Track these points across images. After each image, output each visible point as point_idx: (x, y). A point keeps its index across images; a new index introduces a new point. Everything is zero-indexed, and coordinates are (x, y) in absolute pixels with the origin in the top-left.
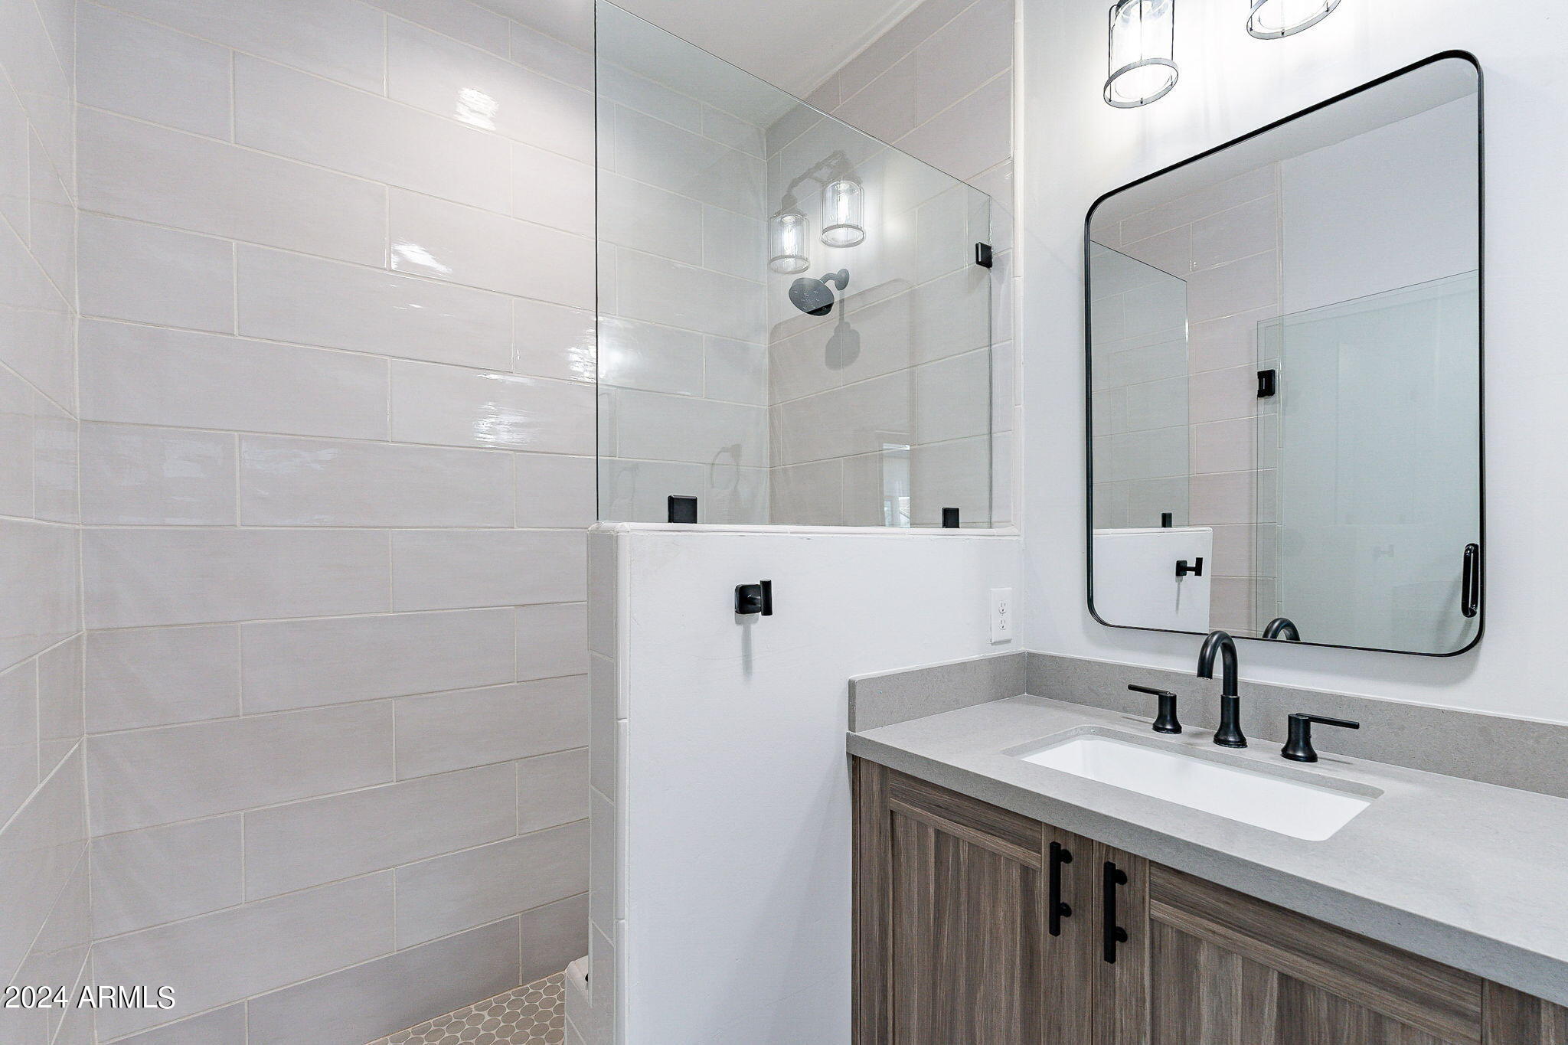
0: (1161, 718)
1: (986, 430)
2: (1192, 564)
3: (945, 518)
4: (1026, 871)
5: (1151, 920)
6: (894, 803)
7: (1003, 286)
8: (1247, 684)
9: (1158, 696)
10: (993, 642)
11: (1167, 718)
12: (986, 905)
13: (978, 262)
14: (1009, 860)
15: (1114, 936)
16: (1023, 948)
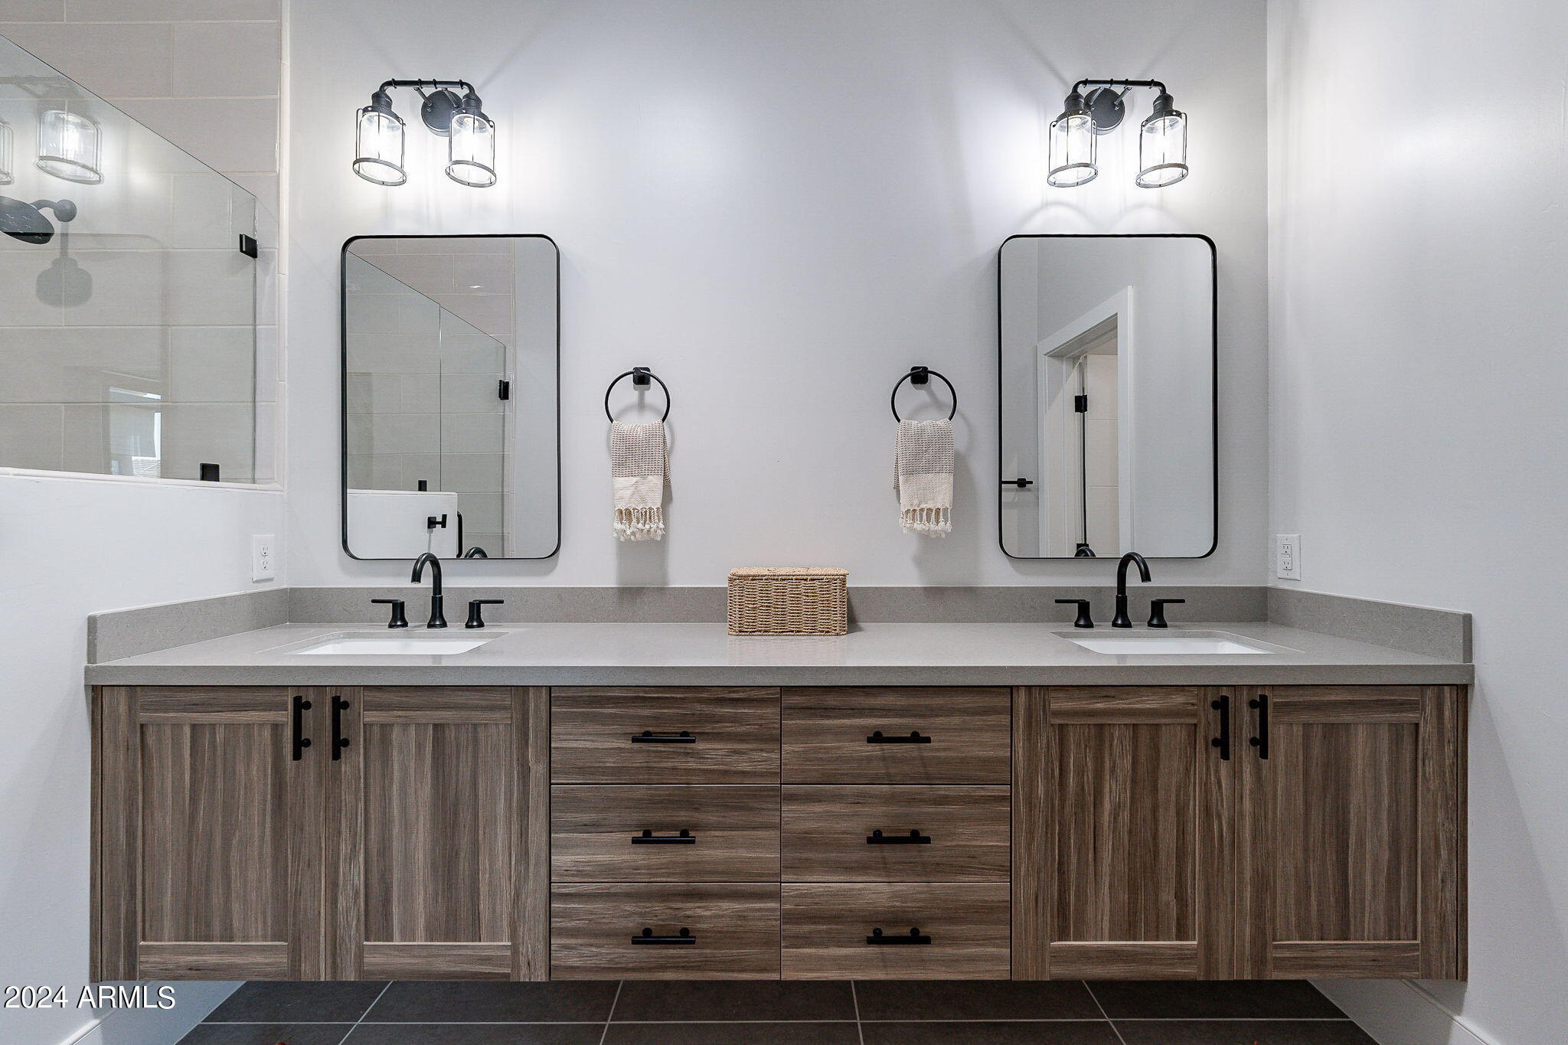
0: (394, 618)
1: (250, 399)
2: (440, 519)
3: (203, 473)
4: (276, 727)
5: (364, 725)
6: (143, 717)
7: (268, 278)
8: (450, 589)
9: (391, 604)
10: (254, 580)
11: (399, 616)
12: (241, 769)
13: (241, 251)
14: (261, 725)
15: (339, 745)
16: (273, 785)
